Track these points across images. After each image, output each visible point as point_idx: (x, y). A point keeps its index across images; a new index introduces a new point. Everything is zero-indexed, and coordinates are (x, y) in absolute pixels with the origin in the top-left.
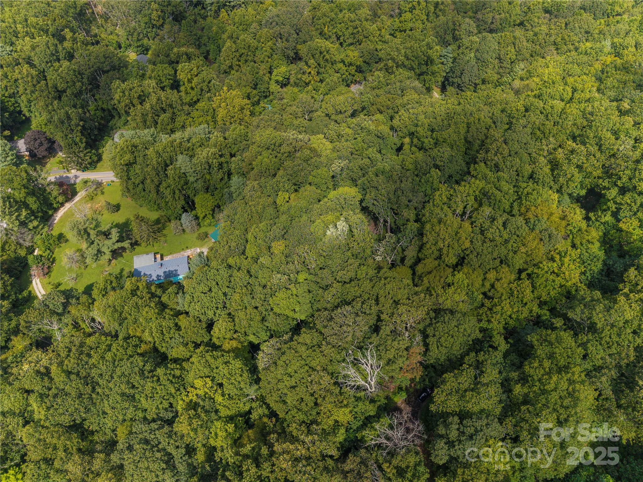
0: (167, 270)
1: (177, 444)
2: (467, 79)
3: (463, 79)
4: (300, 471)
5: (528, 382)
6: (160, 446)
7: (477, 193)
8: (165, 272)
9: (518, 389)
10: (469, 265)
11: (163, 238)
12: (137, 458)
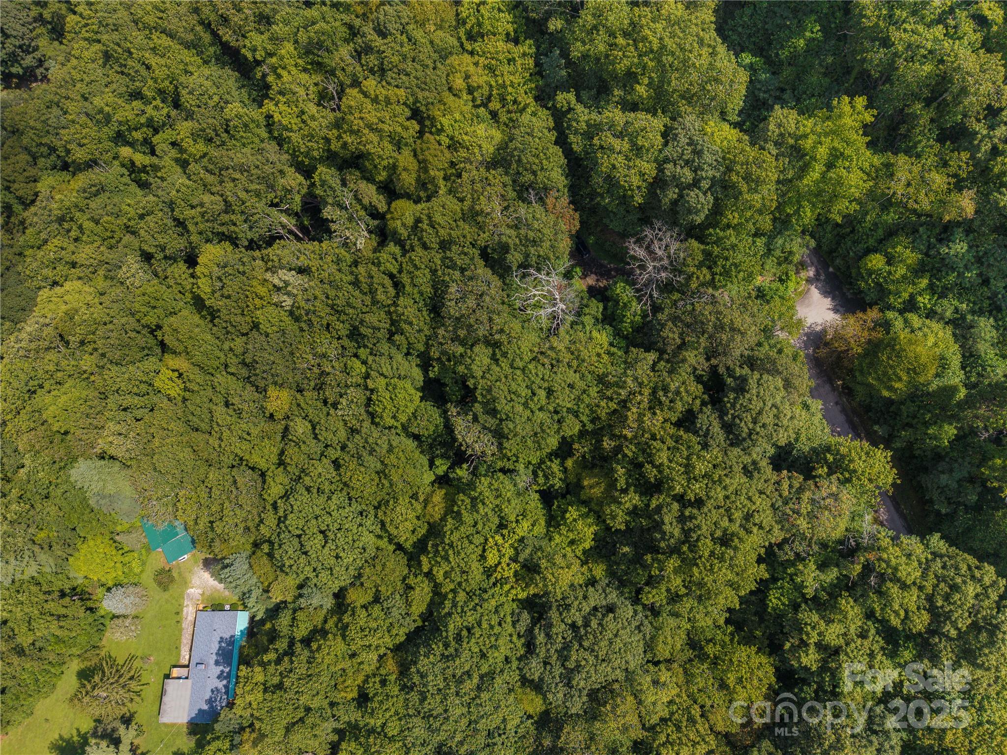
0: (214, 657)
1: (580, 598)
2: (18, 27)
3: (14, 33)
4: (671, 401)
5: (635, 73)
6: (580, 623)
7: (300, 61)
8: (217, 663)
9: (641, 90)
10: (431, 107)
11: (137, 664)
12: (591, 660)
